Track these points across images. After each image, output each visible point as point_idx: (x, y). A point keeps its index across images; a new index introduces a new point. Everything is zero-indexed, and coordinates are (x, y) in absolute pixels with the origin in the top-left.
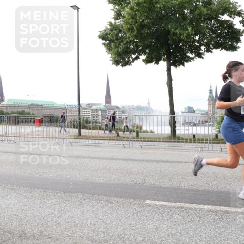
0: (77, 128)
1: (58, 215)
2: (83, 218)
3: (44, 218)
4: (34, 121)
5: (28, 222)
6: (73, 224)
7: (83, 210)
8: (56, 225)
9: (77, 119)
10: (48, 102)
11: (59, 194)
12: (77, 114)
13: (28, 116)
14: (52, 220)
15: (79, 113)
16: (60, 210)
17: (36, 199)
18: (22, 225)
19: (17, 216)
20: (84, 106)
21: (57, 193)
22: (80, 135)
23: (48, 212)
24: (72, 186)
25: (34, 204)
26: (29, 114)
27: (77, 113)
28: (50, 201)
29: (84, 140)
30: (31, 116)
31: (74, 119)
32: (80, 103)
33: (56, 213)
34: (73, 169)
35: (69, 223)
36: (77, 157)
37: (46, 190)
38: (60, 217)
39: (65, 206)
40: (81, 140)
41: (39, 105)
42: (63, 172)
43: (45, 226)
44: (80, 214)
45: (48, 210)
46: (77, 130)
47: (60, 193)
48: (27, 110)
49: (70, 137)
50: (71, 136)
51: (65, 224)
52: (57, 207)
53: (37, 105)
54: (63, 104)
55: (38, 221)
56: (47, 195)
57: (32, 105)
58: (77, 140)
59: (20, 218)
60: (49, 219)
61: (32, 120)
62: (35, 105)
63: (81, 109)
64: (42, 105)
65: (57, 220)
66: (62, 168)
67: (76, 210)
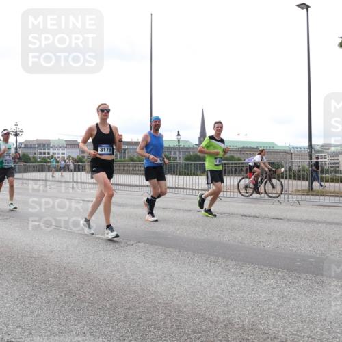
0: (307, 180)
1: (279, 303)
2: (314, 311)
3: (258, 306)
5: (236, 309)
6: (299, 318)
7: (315, 299)
8: (275, 317)
9: (307, 167)
10: (267, 143)
11: (280, 273)
12: (308, 160)
13: (239, 163)
14: (269, 309)
15: (311, 159)
16: (281, 296)
17: (249, 277)
18: (228, 312)
19: (222, 298)
20: (317, 148)
21: (278, 272)
22: (312, 189)
23: (265, 297)
24: (298, 263)
25: (244, 285)
26: (239, 160)
27: (308, 157)
28: (268, 282)
29: (317, 197)
30: (242, 163)
31: (303, 167)
32: (313, 143)
33: (275, 299)
34: (302, 238)
35: (294, 316)
36: (307, 221)
37: (262, 267)
38: (281, 305)
39: (289, 291)
40: (313, 197)
41: (253, 148)
42: (287, 243)
43: (260, 316)
44: (309, 304)
45: (264, 295)
46: (307, 182)
47: (282, 272)
48: (236, 156)
49: (297, 192)
50: (299, 191)
51: (288, 317)
52: (277, 291)
53: (251, 148)
54: (288, 145)
55: (250, 308)
56: (264, 273)
57: (243, 148)
58: (308, 197)
59: (225, 303)
60: (266, 307)
62: (247, 148)
63: (313, 152)
64: (257, 148)
65: (276, 310)
66: (285, 237)
67: (304, 297)
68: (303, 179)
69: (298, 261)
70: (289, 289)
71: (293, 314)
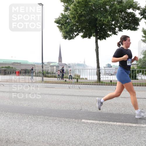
0: (41, 77)
1: (30, 129)
2: (44, 131)
3: (21, 131)
4: (15, 72)
5: (11, 134)
6: (38, 134)
7: (44, 126)
8: (28, 135)
9: (41, 71)
10: (24, 61)
11: (30, 117)
12: (42, 68)
13: (12, 70)
15: (43, 68)
16: (30, 126)
17: (16, 119)
18: (8, 135)
19: (5, 129)
20: (46, 64)
21: (29, 116)
22: (43, 81)
25: (15, 122)
26: (12, 68)
27: (42, 67)
28: (25, 120)
29: (45, 84)
30: (13, 70)
32: (43, 62)
33: (28, 127)
34: (39, 101)
35: (36, 134)
37: (22, 114)
40: (43, 84)
41: (19, 63)
42: (33, 103)
43: (22, 135)
44: (42, 128)
45: (24, 126)
48: (11, 66)
49: (37, 82)
51: (34, 135)
52: (29, 124)
53: (17, 63)
54: (33, 62)
55: (17, 132)
56: (23, 117)
57: (14, 63)
58: (41, 84)
59: (6, 131)
60: (24, 131)
61: (14, 72)
62: (16, 63)
63: (44, 65)
64: (20, 63)
65: (29, 132)
66: (32, 101)
67: (40, 126)
68: (39, 76)
69: (37, 111)
70: (34, 123)
71: (36, 133)
